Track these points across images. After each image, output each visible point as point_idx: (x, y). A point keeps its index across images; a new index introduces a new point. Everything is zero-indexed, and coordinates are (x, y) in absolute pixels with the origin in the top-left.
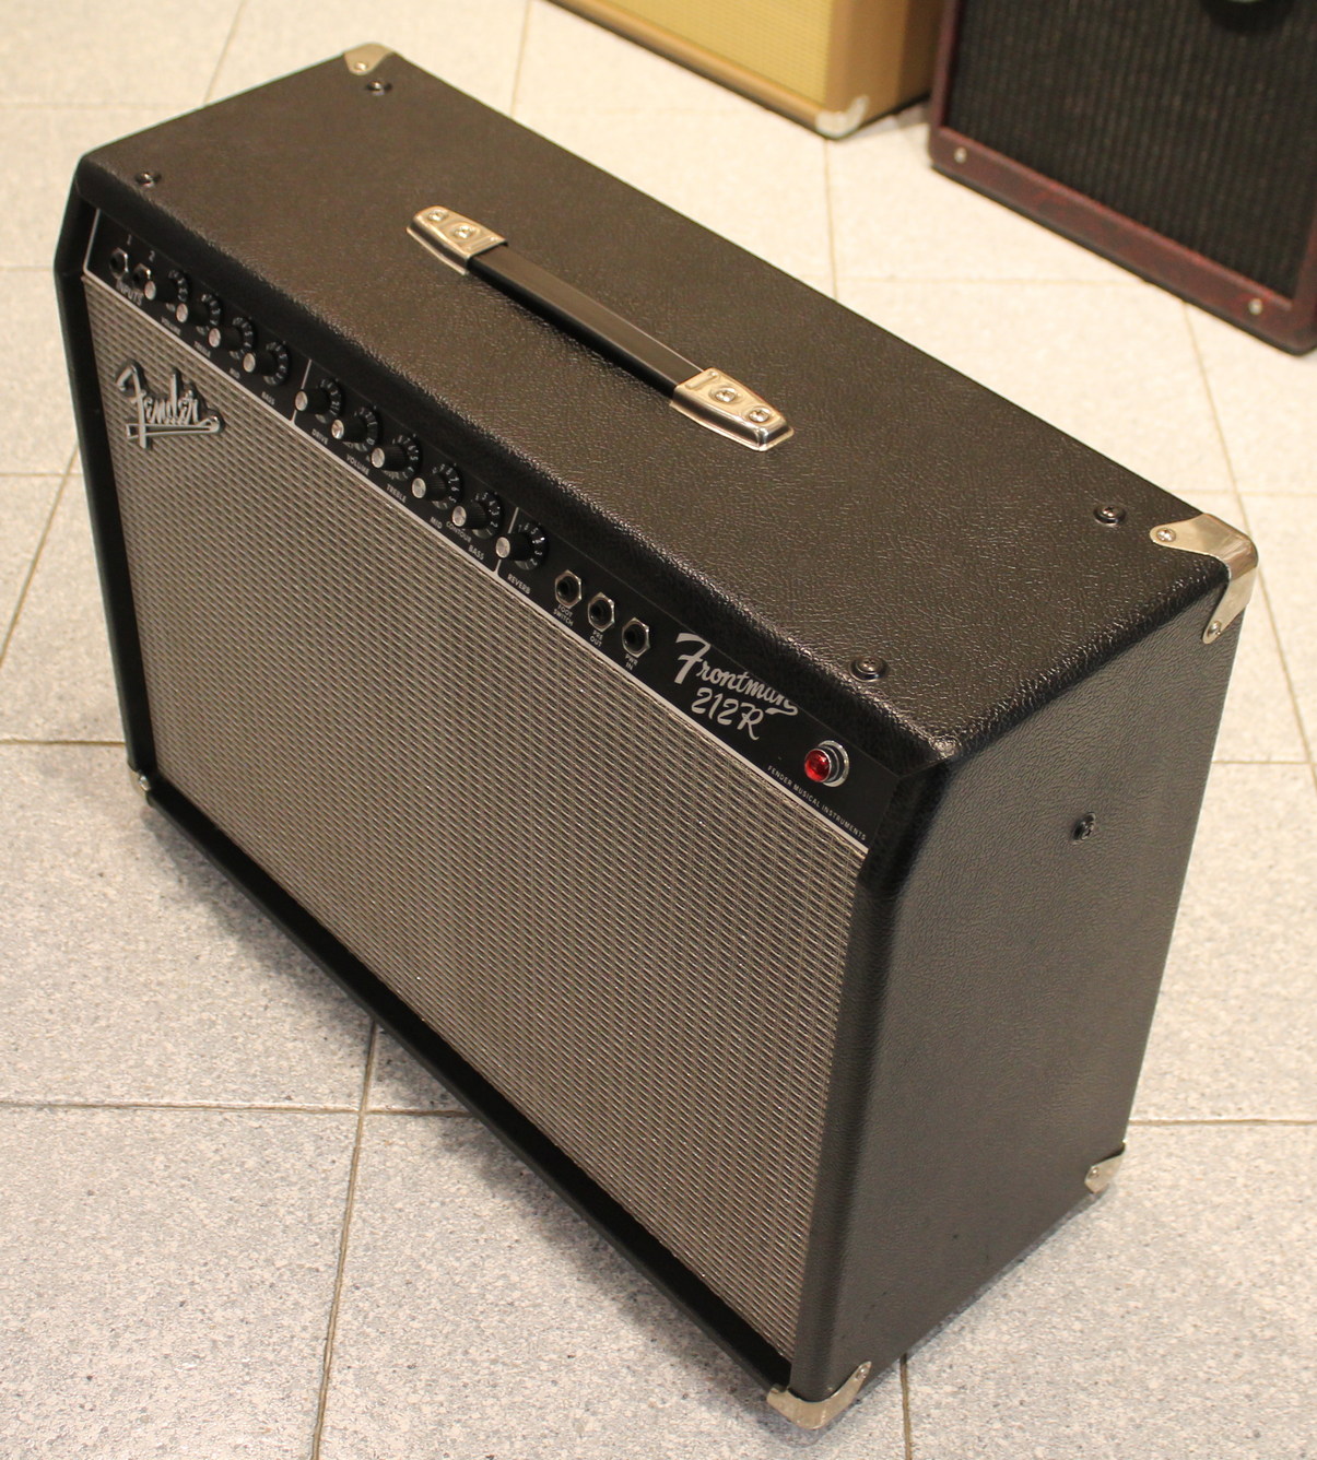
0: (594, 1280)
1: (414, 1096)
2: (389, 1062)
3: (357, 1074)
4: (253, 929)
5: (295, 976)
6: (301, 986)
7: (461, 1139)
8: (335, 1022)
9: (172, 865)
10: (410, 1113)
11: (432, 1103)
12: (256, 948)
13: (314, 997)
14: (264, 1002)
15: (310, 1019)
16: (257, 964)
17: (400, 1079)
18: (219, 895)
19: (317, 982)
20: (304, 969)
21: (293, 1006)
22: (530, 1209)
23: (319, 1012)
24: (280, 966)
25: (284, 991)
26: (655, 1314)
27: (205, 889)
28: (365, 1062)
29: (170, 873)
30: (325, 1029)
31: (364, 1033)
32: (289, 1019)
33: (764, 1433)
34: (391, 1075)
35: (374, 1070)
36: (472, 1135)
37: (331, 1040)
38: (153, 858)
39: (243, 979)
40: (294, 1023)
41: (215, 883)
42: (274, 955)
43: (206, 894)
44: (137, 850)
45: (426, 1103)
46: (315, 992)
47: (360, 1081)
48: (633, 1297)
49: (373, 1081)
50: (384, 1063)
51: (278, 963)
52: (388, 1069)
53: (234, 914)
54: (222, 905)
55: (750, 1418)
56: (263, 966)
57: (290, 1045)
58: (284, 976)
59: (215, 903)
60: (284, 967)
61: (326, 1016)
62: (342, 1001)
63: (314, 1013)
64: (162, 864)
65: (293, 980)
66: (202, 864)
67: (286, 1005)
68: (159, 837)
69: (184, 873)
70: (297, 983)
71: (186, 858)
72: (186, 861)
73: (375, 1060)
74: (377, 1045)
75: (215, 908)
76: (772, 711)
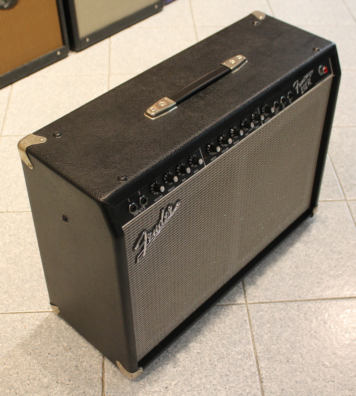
0: (285, 252)
1: (239, 293)
2: (229, 300)
3: (234, 307)
4: (185, 340)
5: (202, 327)
6: (206, 324)
7: (251, 281)
8: (217, 314)
9: (161, 367)
10: (245, 293)
11: (241, 289)
12: (193, 338)
13: (209, 320)
14: (213, 332)
15: (218, 320)
16: (199, 337)
17: (234, 297)
18: (172, 352)
19: (203, 321)
20: (199, 325)
21: (213, 325)
22: (269, 266)
23: (214, 318)
24: (199, 330)
25: (208, 328)
26: (291, 241)
27: (170, 356)
28: (230, 306)
29: (164, 367)
30: (220, 316)
31: (220, 307)
32: (218, 325)
33: (314, 223)
34: (233, 299)
35: (232, 303)
36: (249, 279)
37: (224, 314)
38: (158, 374)
39: (205, 339)
40: (219, 323)
41: (167, 354)
42: (195, 333)
43: (172, 355)
44: (154, 379)
45: (241, 290)
46: (207, 320)
47: (236, 306)
48: (288, 245)
49: (236, 303)
50: (229, 301)
51: (197, 331)
52: (231, 300)
53: (180, 346)
54: (176, 350)
55: (311, 225)
56: (199, 335)
57: (227, 323)
58: (202, 329)
59: (176, 352)
60: (199, 329)
61: (215, 317)
62: (209, 314)
63: (215, 320)
64: (160, 370)
65: (204, 327)
66: (159, 359)
67: (213, 327)
68: (148, 374)
69: (164, 363)
70: (204, 325)
71: (157, 364)
72: (158, 364)
73: (229, 303)
74: (224, 303)
75: (178, 352)
76: (310, 76)
